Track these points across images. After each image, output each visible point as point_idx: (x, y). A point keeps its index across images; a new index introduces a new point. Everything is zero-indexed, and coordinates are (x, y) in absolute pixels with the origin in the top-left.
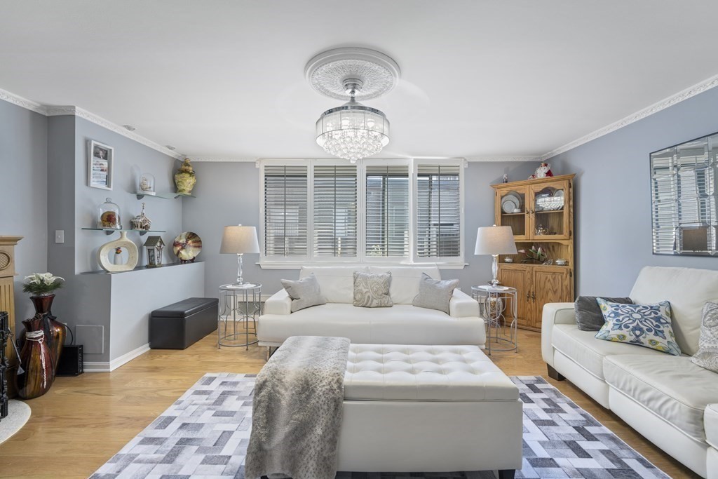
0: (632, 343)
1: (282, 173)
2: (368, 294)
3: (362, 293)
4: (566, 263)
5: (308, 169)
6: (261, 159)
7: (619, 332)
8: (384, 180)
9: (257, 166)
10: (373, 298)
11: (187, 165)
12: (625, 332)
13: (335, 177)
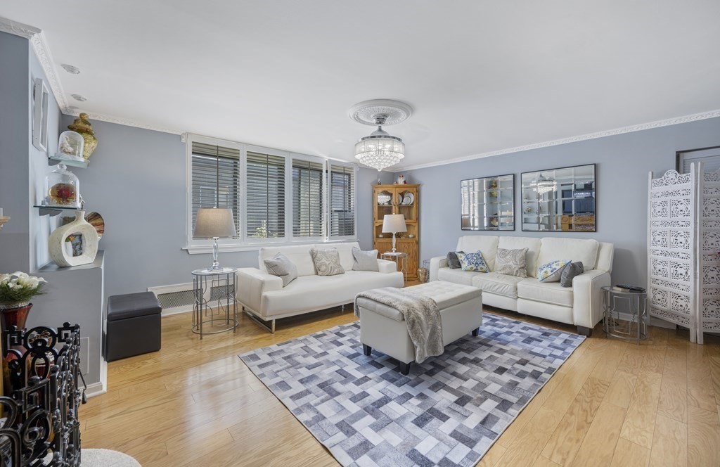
0: (475, 271)
1: (215, 153)
2: (330, 265)
3: (325, 265)
4: (414, 237)
5: (241, 152)
6: (187, 134)
7: (470, 266)
8: (300, 172)
9: (183, 140)
10: (334, 268)
11: (86, 122)
12: (473, 265)
13: (268, 164)
